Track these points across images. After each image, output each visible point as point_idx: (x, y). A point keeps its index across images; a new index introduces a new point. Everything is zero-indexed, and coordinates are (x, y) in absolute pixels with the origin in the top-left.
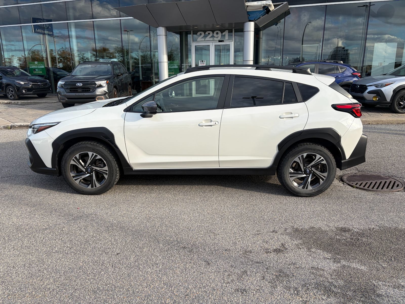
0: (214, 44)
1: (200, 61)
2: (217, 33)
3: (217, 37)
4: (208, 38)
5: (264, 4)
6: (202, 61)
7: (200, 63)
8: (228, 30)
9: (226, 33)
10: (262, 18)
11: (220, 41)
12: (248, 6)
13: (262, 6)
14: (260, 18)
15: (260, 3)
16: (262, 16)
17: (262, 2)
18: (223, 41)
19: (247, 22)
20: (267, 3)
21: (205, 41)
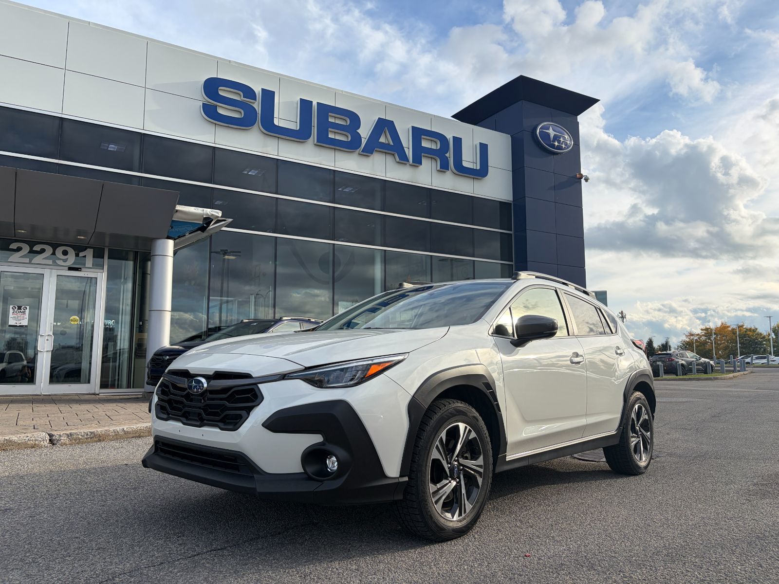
0: (55, 273)
1: (11, 306)
2: (65, 253)
3: (65, 261)
4: (39, 259)
5: (208, 214)
6: (19, 308)
7: (11, 311)
8: (92, 250)
9: (89, 253)
10: (188, 236)
11: (70, 269)
12: (177, 211)
13: (204, 217)
14: (185, 235)
15: (201, 210)
16: (190, 234)
17: (205, 209)
18: (81, 268)
19: (163, 240)
20: (213, 213)
21: (30, 263)
